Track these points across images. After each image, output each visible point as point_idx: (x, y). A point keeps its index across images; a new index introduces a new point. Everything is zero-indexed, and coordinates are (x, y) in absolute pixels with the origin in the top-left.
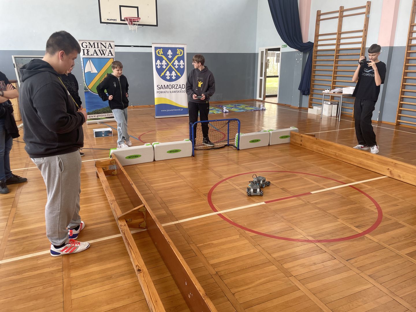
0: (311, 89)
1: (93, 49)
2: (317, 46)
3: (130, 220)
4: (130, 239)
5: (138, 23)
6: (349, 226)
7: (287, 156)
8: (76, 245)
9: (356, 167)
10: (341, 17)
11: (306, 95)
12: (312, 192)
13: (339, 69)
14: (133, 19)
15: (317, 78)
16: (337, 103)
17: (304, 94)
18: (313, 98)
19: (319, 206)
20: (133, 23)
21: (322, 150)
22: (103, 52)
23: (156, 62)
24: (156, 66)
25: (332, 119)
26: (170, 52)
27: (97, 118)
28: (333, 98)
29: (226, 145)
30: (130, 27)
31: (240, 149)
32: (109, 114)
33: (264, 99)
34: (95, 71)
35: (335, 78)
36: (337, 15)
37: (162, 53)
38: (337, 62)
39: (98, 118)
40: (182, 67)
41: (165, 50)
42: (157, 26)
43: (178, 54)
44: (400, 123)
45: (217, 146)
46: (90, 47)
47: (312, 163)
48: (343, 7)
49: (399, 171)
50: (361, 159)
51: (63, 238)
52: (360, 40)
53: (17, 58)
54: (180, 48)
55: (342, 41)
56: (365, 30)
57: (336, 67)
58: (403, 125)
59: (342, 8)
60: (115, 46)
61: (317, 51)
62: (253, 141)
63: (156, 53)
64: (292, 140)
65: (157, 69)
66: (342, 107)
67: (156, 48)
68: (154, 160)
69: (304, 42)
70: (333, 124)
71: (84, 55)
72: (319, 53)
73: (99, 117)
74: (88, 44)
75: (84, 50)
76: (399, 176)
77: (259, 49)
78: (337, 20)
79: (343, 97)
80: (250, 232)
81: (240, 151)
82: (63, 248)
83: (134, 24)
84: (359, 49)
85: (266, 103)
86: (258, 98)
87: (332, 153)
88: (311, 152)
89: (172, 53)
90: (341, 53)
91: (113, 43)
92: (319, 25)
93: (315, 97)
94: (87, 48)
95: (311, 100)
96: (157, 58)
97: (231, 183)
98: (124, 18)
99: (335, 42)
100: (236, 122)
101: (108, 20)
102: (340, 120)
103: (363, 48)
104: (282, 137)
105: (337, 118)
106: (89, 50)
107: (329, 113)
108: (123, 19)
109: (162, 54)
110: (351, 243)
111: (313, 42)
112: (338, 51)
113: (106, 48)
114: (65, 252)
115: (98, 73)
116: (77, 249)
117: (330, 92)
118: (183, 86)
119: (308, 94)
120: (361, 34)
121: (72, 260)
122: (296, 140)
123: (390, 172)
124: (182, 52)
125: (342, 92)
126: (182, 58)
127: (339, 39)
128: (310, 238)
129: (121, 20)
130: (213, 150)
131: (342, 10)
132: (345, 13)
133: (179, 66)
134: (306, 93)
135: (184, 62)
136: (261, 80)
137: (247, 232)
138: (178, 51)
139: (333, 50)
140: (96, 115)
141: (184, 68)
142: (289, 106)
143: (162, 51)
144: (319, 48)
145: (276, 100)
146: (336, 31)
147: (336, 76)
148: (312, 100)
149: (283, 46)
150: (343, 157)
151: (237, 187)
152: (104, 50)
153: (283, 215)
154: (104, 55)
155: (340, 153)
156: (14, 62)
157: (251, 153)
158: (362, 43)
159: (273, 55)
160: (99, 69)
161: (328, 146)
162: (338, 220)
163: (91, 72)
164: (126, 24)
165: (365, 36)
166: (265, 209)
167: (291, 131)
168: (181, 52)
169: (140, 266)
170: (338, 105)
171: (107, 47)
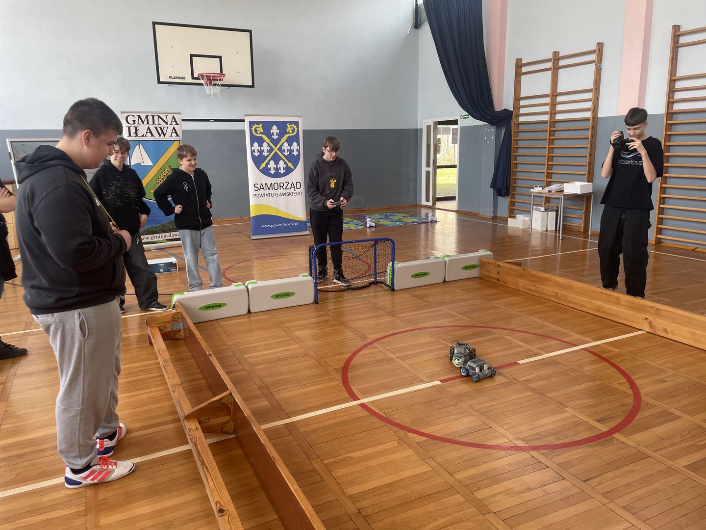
0: (512, 186)
1: (145, 126)
2: (518, 116)
3: (206, 419)
4: (205, 454)
5: (221, 83)
6: (586, 419)
7: (476, 299)
8: (110, 467)
9: (591, 317)
10: (556, 69)
11: (504, 196)
12: (521, 362)
13: (556, 152)
14: (213, 76)
15: (520, 168)
16: (555, 208)
17: (500, 195)
18: (514, 202)
19: (532, 385)
20: (213, 82)
21: (534, 289)
22: (162, 131)
23: (252, 145)
24: (253, 152)
25: (548, 235)
26: (275, 130)
27: (150, 240)
28: (548, 200)
29: (372, 283)
30: (208, 89)
31: (396, 289)
32: (172, 233)
33: (434, 204)
34: (148, 162)
35: (550, 167)
36: (549, 65)
37: (262, 131)
38: (551, 141)
39: (153, 240)
40: (295, 153)
41: (267, 126)
42: (253, 86)
43: (289, 133)
44: (662, 241)
45: (357, 285)
46: (140, 122)
47: (519, 311)
48: (559, 52)
49: (664, 322)
50: (600, 303)
51: (88, 455)
52: (589, 105)
53: (15, 143)
54: (291, 123)
55: (559, 108)
56: (596, 89)
57: (551, 150)
58: (666, 243)
59: (556, 54)
60: (183, 120)
61: (519, 124)
62: (417, 275)
63: (251, 131)
64: (484, 272)
65: (253, 157)
66: (565, 215)
67: (252, 124)
68: (249, 312)
69: (496, 110)
70: (550, 244)
71: (130, 135)
72: (521, 127)
73: (155, 240)
74: (136, 118)
75: (129, 128)
76: (665, 331)
77: (423, 122)
78: (550, 73)
79: (564, 199)
80: (416, 435)
81: (395, 292)
82: (87, 473)
83: (215, 85)
84: (587, 120)
85: (437, 210)
86: (424, 202)
87: (551, 294)
88: (516, 292)
89: (278, 131)
90: (559, 126)
91: (179, 116)
92: (520, 81)
93: (518, 198)
94: (135, 125)
95: (512, 204)
96: (254, 139)
97: (381, 348)
98: (198, 75)
99: (547, 109)
100: (387, 243)
101: (171, 77)
102: (562, 237)
103: (594, 118)
104: (466, 268)
105: (556, 233)
106: (138, 128)
107: (542, 225)
108: (196, 76)
109: (261, 133)
110: (590, 450)
111: (511, 108)
112: (553, 123)
113: (167, 123)
114: (90, 480)
115: (154, 165)
116: (112, 474)
117: (543, 191)
118: (298, 184)
119: (507, 194)
120: (590, 96)
121: (103, 494)
122: (488, 272)
123: (650, 323)
124: (296, 129)
125: (563, 191)
126: (295, 139)
127: (553, 104)
128: (520, 444)
129: (193, 78)
130: (350, 291)
131: (556, 57)
132: (562, 63)
133: (291, 151)
134: (503, 192)
135: (298, 145)
136: (428, 173)
137: (410, 435)
138: (288, 128)
139: (545, 122)
140: (150, 236)
141: (299, 155)
142: (476, 215)
143: (261, 128)
144: (522, 119)
145: (453, 205)
146: (547, 90)
147: (552, 165)
148: (514, 204)
149: (462, 117)
150: (569, 299)
151: (392, 356)
152: (164, 127)
153: (472, 402)
154: (164, 135)
155: (563, 293)
156: (10, 150)
157: (414, 296)
158: (592, 110)
159: (446, 132)
160: (155, 158)
161: (544, 281)
162: (566, 409)
163: (142, 164)
164: (201, 84)
165: (596, 100)
166: (442, 393)
167: (481, 257)
168: (294, 129)
169: (223, 505)
170: (557, 211)
171: (169, 123)
